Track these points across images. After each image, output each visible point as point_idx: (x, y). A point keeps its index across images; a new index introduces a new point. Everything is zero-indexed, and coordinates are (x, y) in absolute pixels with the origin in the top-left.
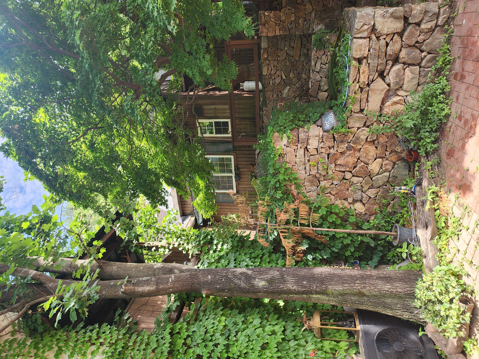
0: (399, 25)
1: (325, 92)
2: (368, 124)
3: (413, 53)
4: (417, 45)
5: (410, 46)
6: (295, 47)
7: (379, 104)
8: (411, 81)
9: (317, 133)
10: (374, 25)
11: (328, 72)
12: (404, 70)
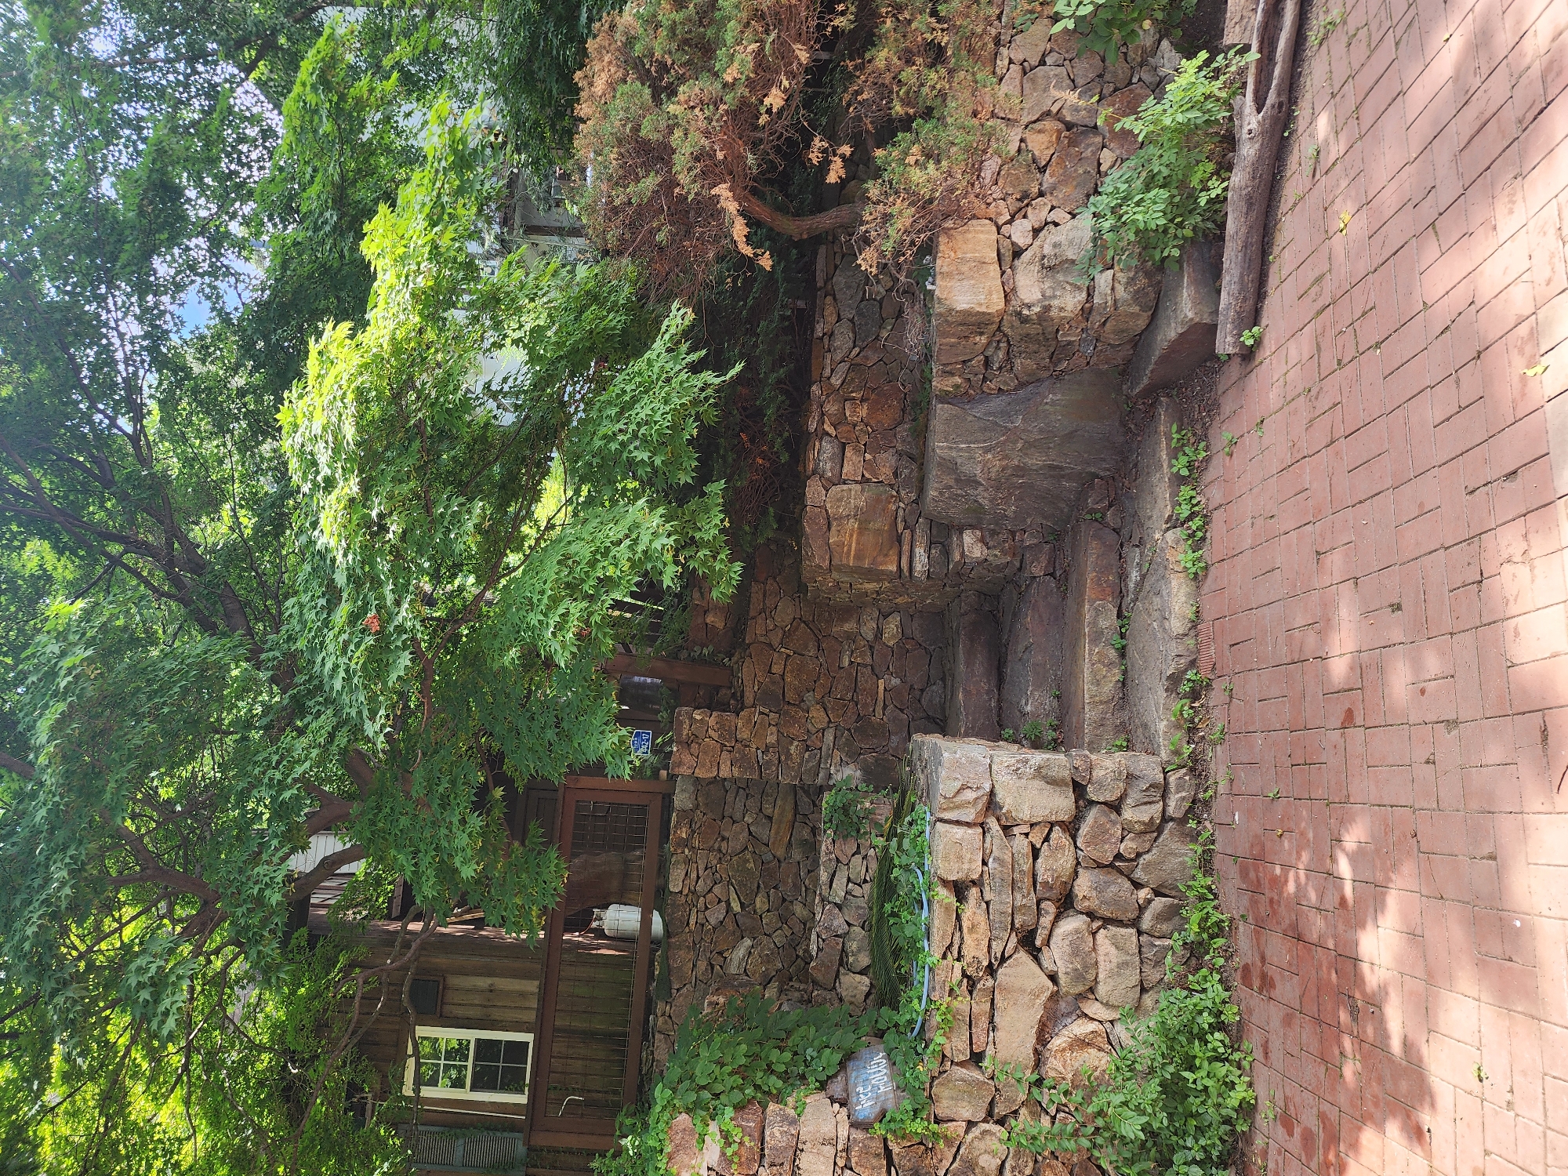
0: (1062, 804)
1: (860, 973)
2: (1000, 1110)
3: (1113, 889)
4: (1120, 865)
5: (1100, 866)
6: (776, 817)
7: (1032, 1040)
8: (1119, 975)
9: (827, 1129)
10: (992, 793)
11: (871, 909)
12: (1094, 934)
